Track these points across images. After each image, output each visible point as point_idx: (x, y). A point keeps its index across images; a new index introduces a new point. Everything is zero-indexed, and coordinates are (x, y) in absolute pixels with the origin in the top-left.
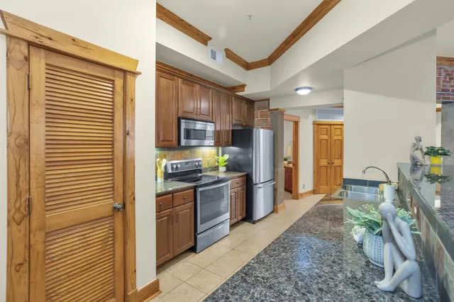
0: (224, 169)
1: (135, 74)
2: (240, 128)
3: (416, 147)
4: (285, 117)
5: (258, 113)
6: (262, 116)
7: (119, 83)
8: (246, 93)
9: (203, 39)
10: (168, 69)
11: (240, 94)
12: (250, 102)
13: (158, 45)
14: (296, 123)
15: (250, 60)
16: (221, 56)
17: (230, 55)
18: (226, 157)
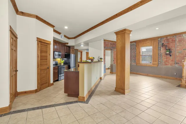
0: (63, 64)
1: (50, 44)
2: (67, 54)
3: (99, 58)
4: (78, 51)
5: (71, 50)
6: (72, 51)
7: (48, 46)
8: (69, 45)
9: (59, 33)
10: (56, 42)
11: (67, 45)
12: (69, 47)
13: (53, 37)
14: (81, 53)
15: (70, 37)
16: (63, 37)
17: (65, 36)
18: (64, 61)
